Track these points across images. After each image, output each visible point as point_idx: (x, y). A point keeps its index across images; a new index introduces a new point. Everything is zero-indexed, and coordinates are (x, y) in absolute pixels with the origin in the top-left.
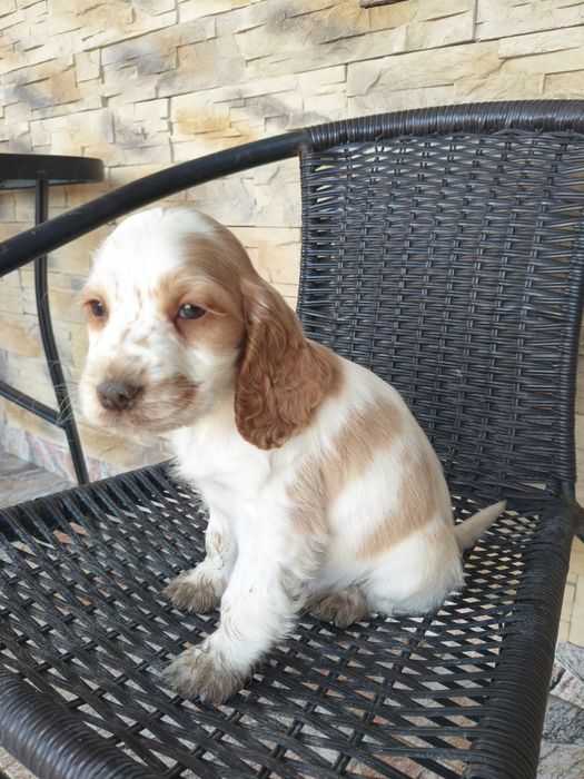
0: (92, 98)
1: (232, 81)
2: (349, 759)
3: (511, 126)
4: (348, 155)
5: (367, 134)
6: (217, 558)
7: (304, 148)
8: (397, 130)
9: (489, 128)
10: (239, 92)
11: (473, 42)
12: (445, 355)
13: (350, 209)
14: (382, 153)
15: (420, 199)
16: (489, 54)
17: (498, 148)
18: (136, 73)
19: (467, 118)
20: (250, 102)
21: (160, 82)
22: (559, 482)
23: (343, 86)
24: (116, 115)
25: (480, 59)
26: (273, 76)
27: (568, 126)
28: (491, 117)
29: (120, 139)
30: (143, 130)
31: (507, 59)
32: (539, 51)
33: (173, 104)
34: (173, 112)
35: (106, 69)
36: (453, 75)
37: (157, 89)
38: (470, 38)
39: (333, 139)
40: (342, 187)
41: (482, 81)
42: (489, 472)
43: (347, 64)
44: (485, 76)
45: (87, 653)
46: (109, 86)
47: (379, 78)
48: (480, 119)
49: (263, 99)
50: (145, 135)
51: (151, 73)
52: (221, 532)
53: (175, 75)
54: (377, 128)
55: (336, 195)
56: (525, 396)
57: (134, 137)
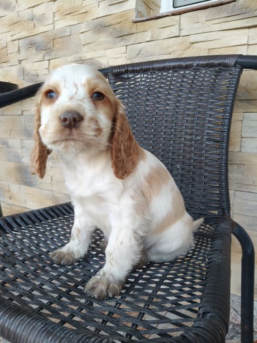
0: (14, 58)
1: (77, 53)
2: (144, 314)
3: (196, 66)
4: (129, 78)
5: (137, 70)
7: (110, 74)
8: (149, 68)
9: (187, 67)
10: (80, 57)
11: (179, 36)
12: (172, 159)
13: (130, 100)
14: (143, 77)
15: (159, 95)
16: (185, 41)
17: (191, 74)
18: (35, 50)
19: (178, 63)
20: (85, 62)
21: (45, 53)
22: (223, 210)
23: (125, 55)
24: (25, 68)
25: (181, 44)
26: (95, 51)
27: (220, 65)
28: (188, 63)
29: (26, 78)
30: (37, 74)
31: (193, 43)
32: (205, 40)
33: (50, 64)
34: (51, 66)
35: (21, 48)
36: (171, 50)
37: (44, 56)
38: (177, 35)
39: (122, 71)
40: (126, 91)
41: (182, 52)
42: (193, 208)
43: (127, 46)
44: (184, 50)
45: (13, 281)
46: (23, 55)
47: (140, 52)
49: (90, 60)
50: (38, 76)
51: (41, 50)
53: (52, 51)
54: (141, 67)
55: (124, 94)
56: (207, 174)
57: (33, 77)
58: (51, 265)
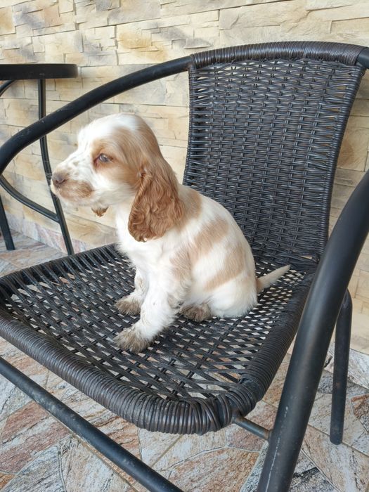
0: (69, 23)
1: (152, 17)
3: (307, 57)
4: (216, 70)
5: (227, 58)
6: (140, 290)
7: (191, 66)
8: (244, 56)
9: (294, 57)
10: (157, 24)
12: (265, 187)
13: (216, 103)
14: (235, 70)
15: (254, 98)
16: (301, 7)
17: (298, 70)
18: (95, 10)
19: (283, 50)
20: (163, 30)
21: (110, 15)
22: (319, 256)
23: (216, 24)
24: (84, 35)
25: (295, 10)
26: (176, 15)
27: (336, 59)
28: (296, 50)
29: (86, 50)
30: (100, 45)
31: (311, 11)
32: (329, 7)
33: (117, 30)
34: (118, 34)
35: (77, 5)
36: (280, 19)
37: (108, 20)
39: (207, 61)
40: (212, 90)
41: (296, 24)
42: (284, 250)
43: (219, 10)
44: (299, 20)
46: (80, 17)
47: (237, 20)
48: (290, 51)
49: (170, 29)
50: (102, 48)
51: (104, 10)
52: (142, 278)
53: (119, 12)
54: (233, 55)
55: (209, 94)
56: (304, 210)
57: (95, 49)
58: (116, 315)
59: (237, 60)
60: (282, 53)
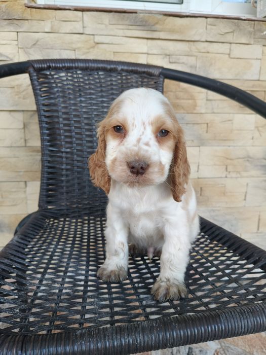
3: (121, 71)
4: (52, 75)
16: (89, 40)
17: (119, 78)
25: (86, 42)
31: (98, 43)
36: (74, 46)
38: (81, 32)
43: (18, 32)
47: (37, 42)
48: (107, 66)
59: (68, 69)
60: (102, 67)
